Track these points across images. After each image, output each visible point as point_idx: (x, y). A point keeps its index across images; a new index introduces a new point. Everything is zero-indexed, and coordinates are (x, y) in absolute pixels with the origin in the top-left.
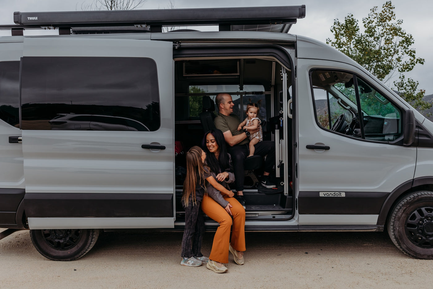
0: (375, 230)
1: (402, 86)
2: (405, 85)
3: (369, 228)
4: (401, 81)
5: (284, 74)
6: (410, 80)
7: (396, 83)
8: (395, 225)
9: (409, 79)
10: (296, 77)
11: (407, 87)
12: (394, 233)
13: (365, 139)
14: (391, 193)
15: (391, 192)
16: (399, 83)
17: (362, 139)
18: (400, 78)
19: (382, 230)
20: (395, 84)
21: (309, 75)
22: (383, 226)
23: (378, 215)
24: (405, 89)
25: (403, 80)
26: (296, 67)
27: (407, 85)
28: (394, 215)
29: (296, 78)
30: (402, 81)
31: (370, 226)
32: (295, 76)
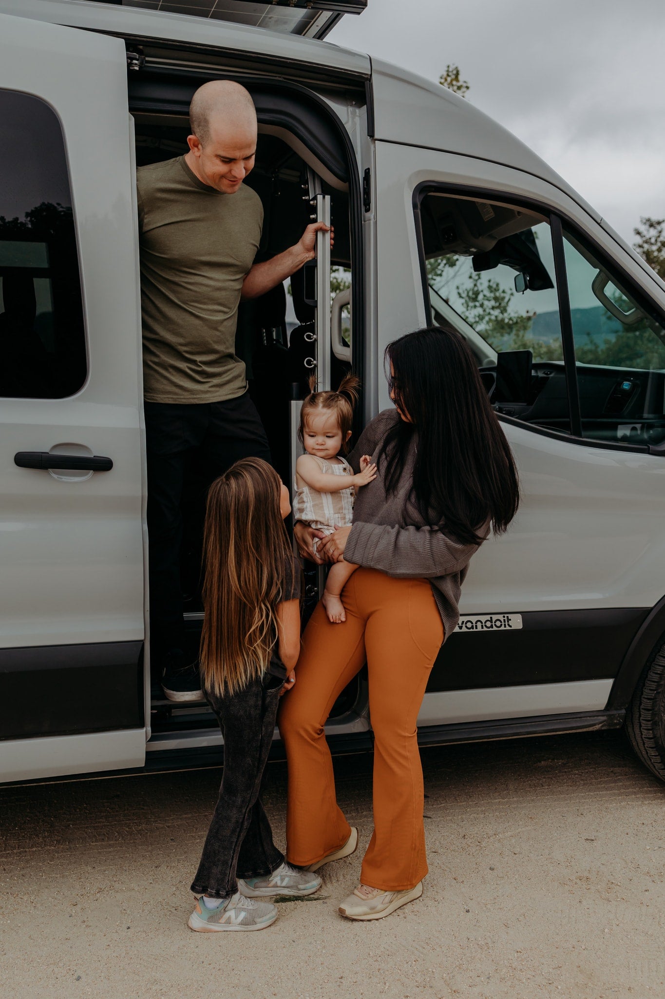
0: (601, 725)
1: (475, 299)
2: (480, 297)
3: (586, 724)
4: (472, 285)
5: (320, 197)
6: (491, 284)
7: (461, 291)
8: (656, 709)
9: (489, 281)
10: (368, 210)
11: (486, 303)
12: (653, 733)
13: (580, 436)
14: (652, 609)
15: (652, 605)
16: (468, 293)
17: (573, 437)
18: (470, 277)
19: (616, 724)
20: (459, 294)
21: (415, 206)
22: (623, 711)
23: (610, 682)
24: (482, 306)
25: (478, 284)
26: (367, 172)
27: (485, 296)
28: (656, 678)
29: (370, 215)
30: (475, 285)
31: (587, 714)
32: (363, 209)
